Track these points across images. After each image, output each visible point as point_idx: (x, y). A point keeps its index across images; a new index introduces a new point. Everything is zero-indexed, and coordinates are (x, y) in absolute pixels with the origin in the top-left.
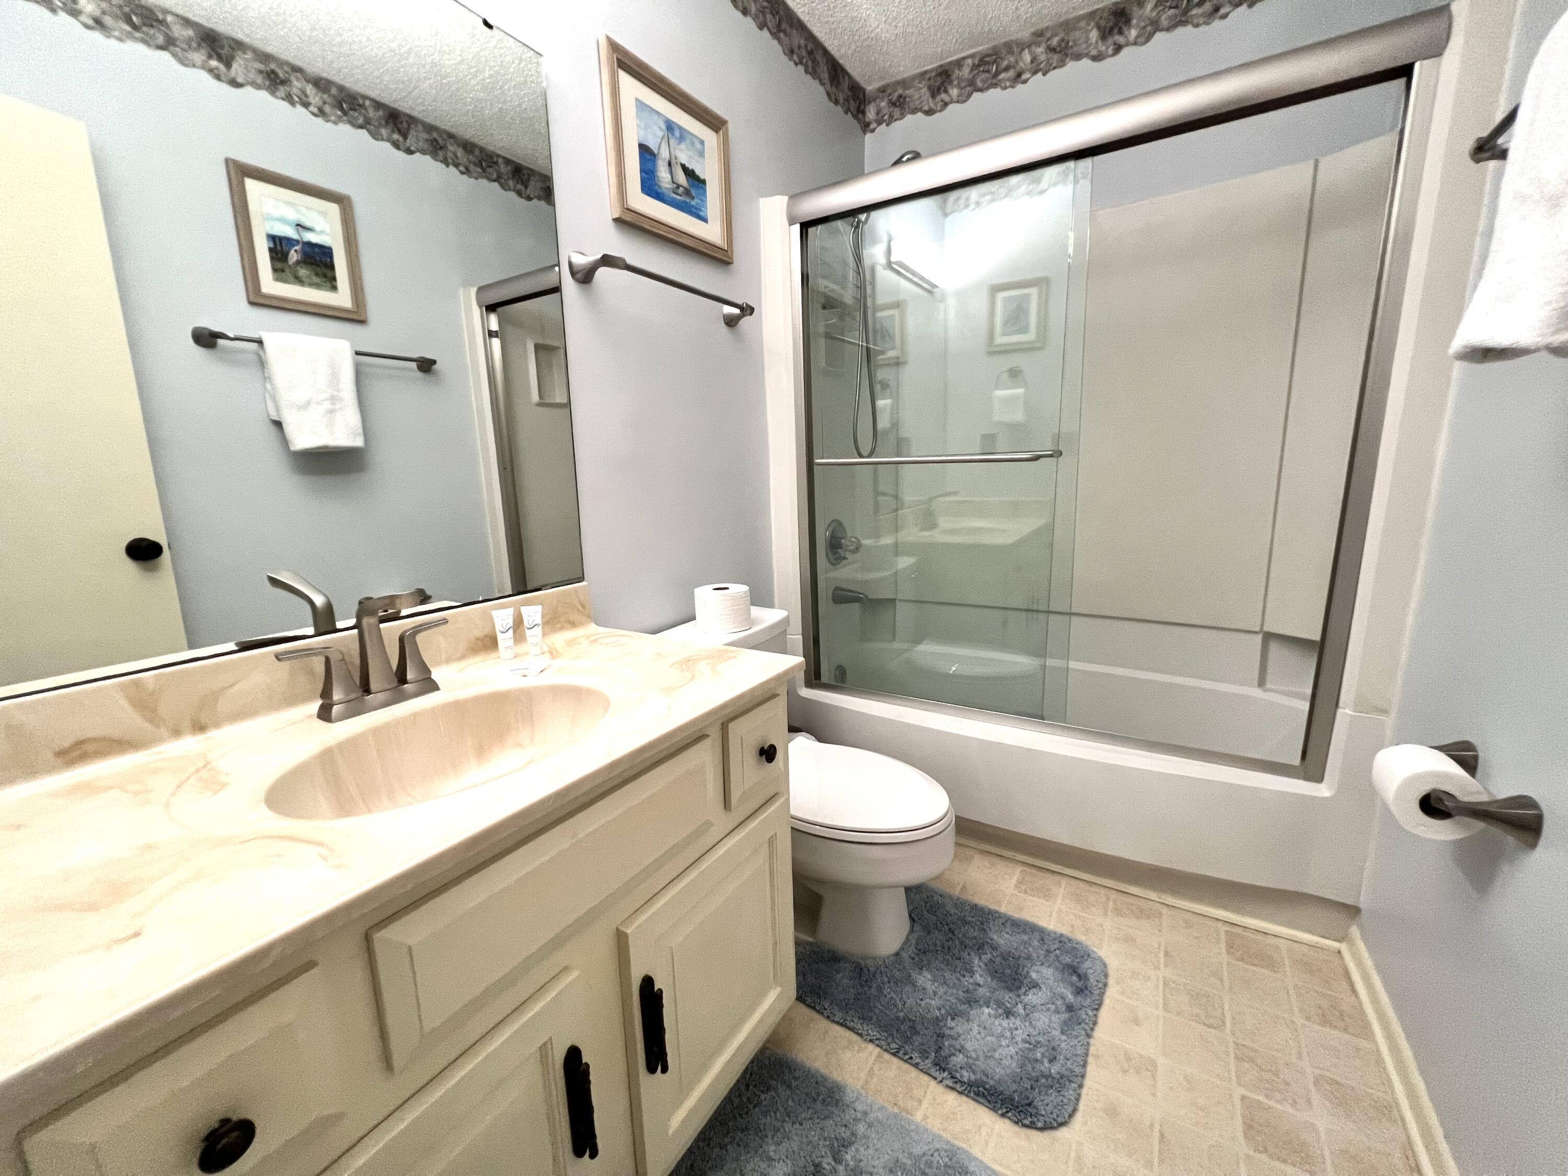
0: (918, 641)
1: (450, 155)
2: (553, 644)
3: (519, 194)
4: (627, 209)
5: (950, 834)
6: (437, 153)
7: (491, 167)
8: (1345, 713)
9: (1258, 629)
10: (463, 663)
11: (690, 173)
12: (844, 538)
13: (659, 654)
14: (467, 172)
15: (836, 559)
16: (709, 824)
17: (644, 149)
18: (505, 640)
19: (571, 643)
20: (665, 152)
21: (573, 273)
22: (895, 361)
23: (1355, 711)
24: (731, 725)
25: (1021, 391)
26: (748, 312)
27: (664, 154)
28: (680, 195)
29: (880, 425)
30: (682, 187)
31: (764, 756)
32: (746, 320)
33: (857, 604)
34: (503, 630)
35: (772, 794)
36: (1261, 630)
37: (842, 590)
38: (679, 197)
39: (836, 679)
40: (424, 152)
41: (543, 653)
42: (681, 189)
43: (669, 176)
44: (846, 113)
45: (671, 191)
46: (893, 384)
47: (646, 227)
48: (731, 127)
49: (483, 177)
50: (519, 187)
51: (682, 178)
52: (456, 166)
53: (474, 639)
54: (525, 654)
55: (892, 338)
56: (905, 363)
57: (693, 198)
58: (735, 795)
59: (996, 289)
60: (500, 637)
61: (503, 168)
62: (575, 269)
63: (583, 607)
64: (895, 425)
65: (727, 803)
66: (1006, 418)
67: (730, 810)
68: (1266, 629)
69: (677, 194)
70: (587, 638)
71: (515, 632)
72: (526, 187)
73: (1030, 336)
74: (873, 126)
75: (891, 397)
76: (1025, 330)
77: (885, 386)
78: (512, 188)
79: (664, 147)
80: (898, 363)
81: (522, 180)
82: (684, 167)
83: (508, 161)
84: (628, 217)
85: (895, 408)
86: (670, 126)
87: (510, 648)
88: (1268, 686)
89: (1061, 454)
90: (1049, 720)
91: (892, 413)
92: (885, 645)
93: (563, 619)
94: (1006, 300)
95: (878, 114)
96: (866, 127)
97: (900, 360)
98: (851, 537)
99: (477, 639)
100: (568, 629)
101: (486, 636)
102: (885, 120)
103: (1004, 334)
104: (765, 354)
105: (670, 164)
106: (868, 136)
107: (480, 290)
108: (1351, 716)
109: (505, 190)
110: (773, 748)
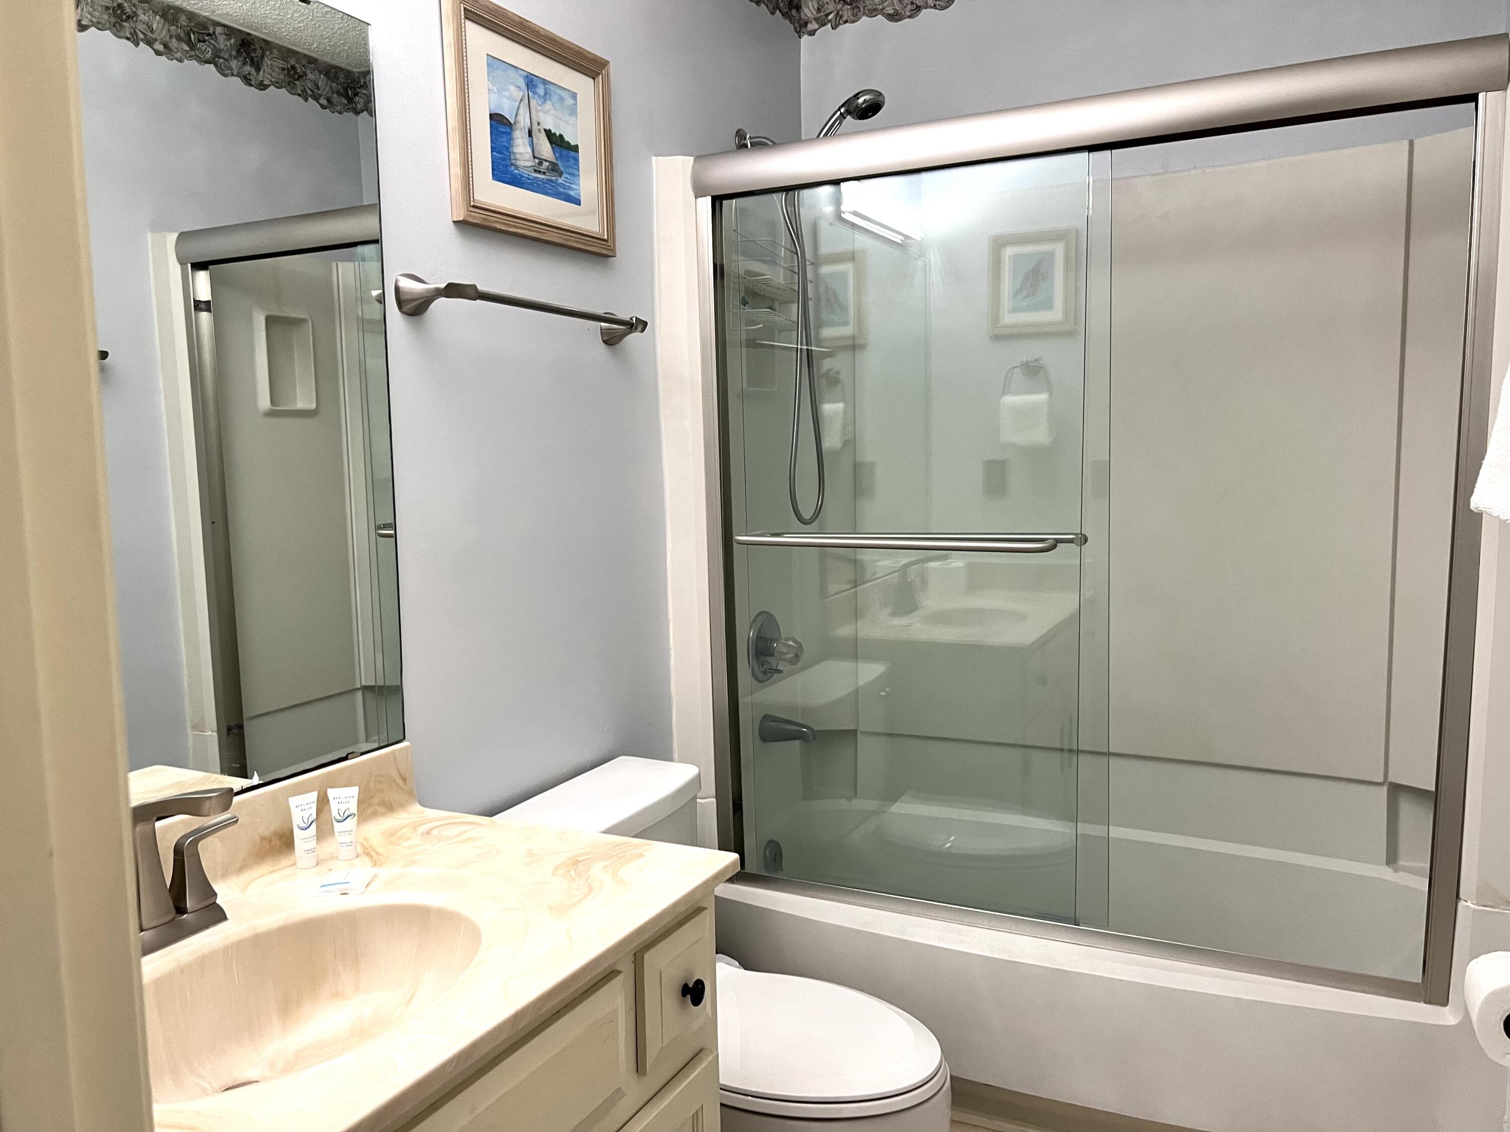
0: (892, 796)
1: (141, 27)
2: (366, 840)
3: (247, 80)
4: (474, 207)
5: (943, 1102)
6: (122, 26)
7: (204, 41)
8: (1467, 906)
9: (1381, 780)
10: (247, 875)
11: (556, 140)
12: (776, 640)
13: (530, 853)
14: (167, 51)
15: (765, 673)
16: (619, 1094)
17: (498, 122)
18: (303, 840)
19: (391, 835)
20: (524, 117)
21: (400, 303)
22: (850, 342)
23: (1477, 904)
24: (647, 956)
25: (1043, 397)
26: (639, 329)
27: (524, 121)
28: (544, 173)
29: (826, 444)
30: (546, 161)
31: (689, 997)
32: (634, 338)
33: (797, 742)
34: (304, 825)
35: (698, 1049)
36: (1385, 781)
37: (774, 719)
38: (541, 176)
39: (767, 867)
40: (101, 27)
41: (358, 856)
42: (546, 164)
43: (530, 150)
44: (773, 13)
45: (531, 169)
46: (844, 377)
47: (498, 226)
48: (612, 68)
49: (190, 58)
50: (248, 69)
51: (546, 150)
52: (150, 43)
53: (258, 840)
54: (332, 858)
55: (844, 309)
56: (863, 347)
57: (561, 174)
58: (652, 1052)
59: (999, 243)
60: (298, 834)
61: (223, 42)
62: (403, 297)
63: (404, 780)
64: (850, 443)
65: (640, 1066)
66: (1022, 439)
67: (645, 1074)
68: (1391, 779)
69: (540, 172)
70: (415, 828)
71: (318, 828)
72: (258, 70)
73: (1055, 315)
74: (812, 26)
75: (843, 399)
76: (1048, 305)
77: (834, 380)
78: (235, 73)
79: (523, 111)
80: (854, 346)
81: (252, 60)
82: (548, 133)
83: (230, 31)
84: (477, 218)
85: (852, 418)
86: (531, 81)
87: (312, 851)
88: (1401, 863)
89: (1086, 540)
90: (1086, 924)
91: (844, 426)
92: (843, 804)
93: (376, 801)
94: (1017, 258)
95: (819, 10)
96: (801, 27)
97: (857, 342)
98: (787, 639)
99: (263, 839)
100: (383, 814)
101: (275, 834)
102: (830, 21)
103: (1014, 310)
104: (660, 377)
105: (530, 134)
106: (805, 38)
107: (183, 236)
108: (1474, 910)
109: (225, 75)
110: (700, 984)
